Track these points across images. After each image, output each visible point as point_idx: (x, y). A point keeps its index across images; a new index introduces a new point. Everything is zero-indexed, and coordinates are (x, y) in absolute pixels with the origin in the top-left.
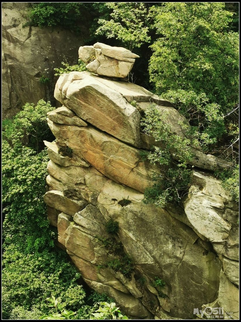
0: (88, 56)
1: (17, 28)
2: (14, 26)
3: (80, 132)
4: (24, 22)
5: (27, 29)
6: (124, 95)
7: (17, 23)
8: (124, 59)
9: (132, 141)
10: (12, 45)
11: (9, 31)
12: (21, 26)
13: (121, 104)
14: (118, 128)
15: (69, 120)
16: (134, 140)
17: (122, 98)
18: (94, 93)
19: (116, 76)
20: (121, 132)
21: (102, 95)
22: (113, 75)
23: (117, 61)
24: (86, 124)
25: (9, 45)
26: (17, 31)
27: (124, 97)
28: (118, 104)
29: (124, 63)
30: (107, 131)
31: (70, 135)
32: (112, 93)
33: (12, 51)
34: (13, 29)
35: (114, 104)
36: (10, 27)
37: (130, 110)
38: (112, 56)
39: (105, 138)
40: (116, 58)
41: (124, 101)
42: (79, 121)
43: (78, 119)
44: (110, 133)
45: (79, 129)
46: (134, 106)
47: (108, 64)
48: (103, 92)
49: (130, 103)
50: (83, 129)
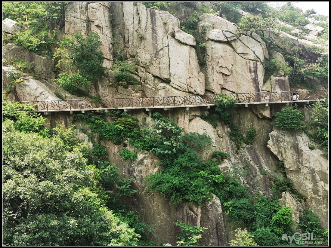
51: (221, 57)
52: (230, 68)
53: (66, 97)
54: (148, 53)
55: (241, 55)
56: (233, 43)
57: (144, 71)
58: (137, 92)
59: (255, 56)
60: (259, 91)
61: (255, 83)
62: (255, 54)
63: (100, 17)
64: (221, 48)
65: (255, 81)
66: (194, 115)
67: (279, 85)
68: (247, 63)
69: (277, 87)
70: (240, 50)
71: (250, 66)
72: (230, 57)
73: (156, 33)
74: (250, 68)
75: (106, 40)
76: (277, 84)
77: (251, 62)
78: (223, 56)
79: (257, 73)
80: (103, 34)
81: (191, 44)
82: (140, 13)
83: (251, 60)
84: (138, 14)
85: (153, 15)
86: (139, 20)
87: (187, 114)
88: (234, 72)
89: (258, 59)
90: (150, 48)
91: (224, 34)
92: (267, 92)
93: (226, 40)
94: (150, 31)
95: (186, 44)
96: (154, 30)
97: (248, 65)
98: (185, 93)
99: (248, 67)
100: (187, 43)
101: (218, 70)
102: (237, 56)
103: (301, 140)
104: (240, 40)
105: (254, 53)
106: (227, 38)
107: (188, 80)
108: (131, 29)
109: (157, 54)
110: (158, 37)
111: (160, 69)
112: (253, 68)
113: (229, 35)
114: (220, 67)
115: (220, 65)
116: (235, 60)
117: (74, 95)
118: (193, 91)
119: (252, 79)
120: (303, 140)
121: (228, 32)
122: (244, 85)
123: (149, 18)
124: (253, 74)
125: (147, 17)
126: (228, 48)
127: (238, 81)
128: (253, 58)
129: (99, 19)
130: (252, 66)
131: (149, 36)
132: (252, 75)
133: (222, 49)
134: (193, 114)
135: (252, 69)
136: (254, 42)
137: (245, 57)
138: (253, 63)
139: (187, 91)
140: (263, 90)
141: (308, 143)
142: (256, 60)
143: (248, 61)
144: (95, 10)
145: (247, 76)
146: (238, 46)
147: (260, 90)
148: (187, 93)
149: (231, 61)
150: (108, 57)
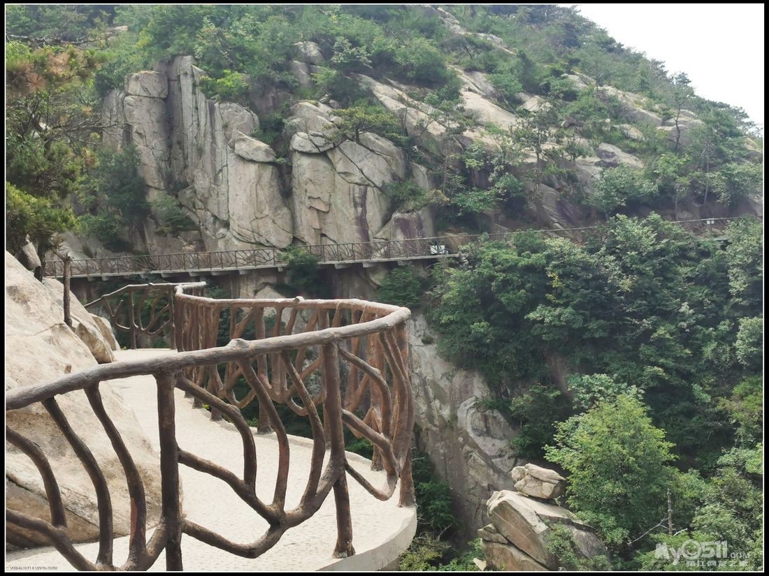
0: (519, 476)
1: (503, 458)
2: (500, 456)
3: (503, 549)
4: (511, 453)
5: (513, 460)
6: (538, 513)
7: (503, 454)
8: (548, 480)
9: (543, 561)
10: (496, 476)
11: (493, 460)
12: (507, 456)
13: (533, 521)
14: (532, 546)
15: (494, 536)
16: (545, 559)
17: (535, 515)
18: (508, 508)
19: (540, 496)
20: (534, 551)
21: (516, 511)
22: (538, 496)
23: (542, 481)
24: (506, 542)
25: (494, 475)
26: (502, 461)
27: (538, 515)
28: (529, 521)
29: (547, 484)
30: (523, 549)
31: (495, 552)
32: (525, 509)
33: (496, 482)
34: (498, 459)
35: (526, 520)
36: (495, 457)
37: (541, 527)
38: (537, 476)
39: (523, 558)
40: (541, 478)
41: (536, 518)
42: (501, 538)
43: (500, 535)
44: (526, 552)
45: (501, 546)
46: (547, 524)
47: (532, 484)
48: (516, 508)
49: (543, 521)
50: (505, 546)
51: (308, 181)
52: (326, 199)
53: (96, 254)
54: (206, 176)
55: (343, 176)
56: (330, 155)
57: (203, 208)
58: (190, 243)
59: (363, 176)
60: (368, 240)
61: (362, 225)
62: (363, 174)
63: (141, 118)
64: (308, 165)
65: (362, 222)
66: (264, 283)
67: (401, 228)
68: (349, 192)
69: (399, 231)
70: (340, 167)
71: (354, 195)
72: (325, 179)
73: (215, 144)
74: (354, 198)
75: (152, 156)
76: (397, 226)
77: (357, 188)
78: (312, 179)
79: (365, 207)
80: (147, 146)
81: (262, 160)
82: (199, 107)
83: (356, 183)
84: (197, 109)
85: (212, 110)
86: (198, 119)
87: (252, 281)
88: (333, 206)
89: (370, 183)
90: (209, 167)
91: (311, 140)
92: (383, 241)
93: (315, 150)
94: (209, 139)
95: (252, 161)
96: (213, 137)
97: (351, 193)
98: (249, 244)
99: (352, 196)
100: (255, 159)
101: (308, 203)
102: (338, 178)
103: (412, 327)
104: (340, 150)
105: (362, 172)
106: (317, 147)
107: (254, 223)
108: (190, 135)
109: (216, 179)
110: (217, 150)
111: (218, 204)
112: (359, 198)
113: (319, 141)
114: (310, 198)
115: (308, 194)
116: (333, 184)
117: (109, 249)
118: (263, 241)
119: (357, 218)
120: (415, 326)
121: (317, 136)
122: (346, 229)
123: (208, 116)
124: (360, 209)
125: (206, 114)
126: (321, 164)
127: (339, 222)
128: (358, 181)
129: (139, 121)
130: (357, 195)
131: (207, 148)
132: (357, 211)
133: (310, 167)
134: (263, 280)
135: (358, 200)
136: (361, 153)
137: (348, 179)
138: (360, 189)
139: (253, 241)
140: (376, 238)
141: (423, 331)
142: (365, 184)
143: (352, 185)
144: (132, 108)
145: (349, 213)
146: (336, 160)
147: (371, 238)
148: (254, 246)
149: (327, 188)
150: (156, 185)
